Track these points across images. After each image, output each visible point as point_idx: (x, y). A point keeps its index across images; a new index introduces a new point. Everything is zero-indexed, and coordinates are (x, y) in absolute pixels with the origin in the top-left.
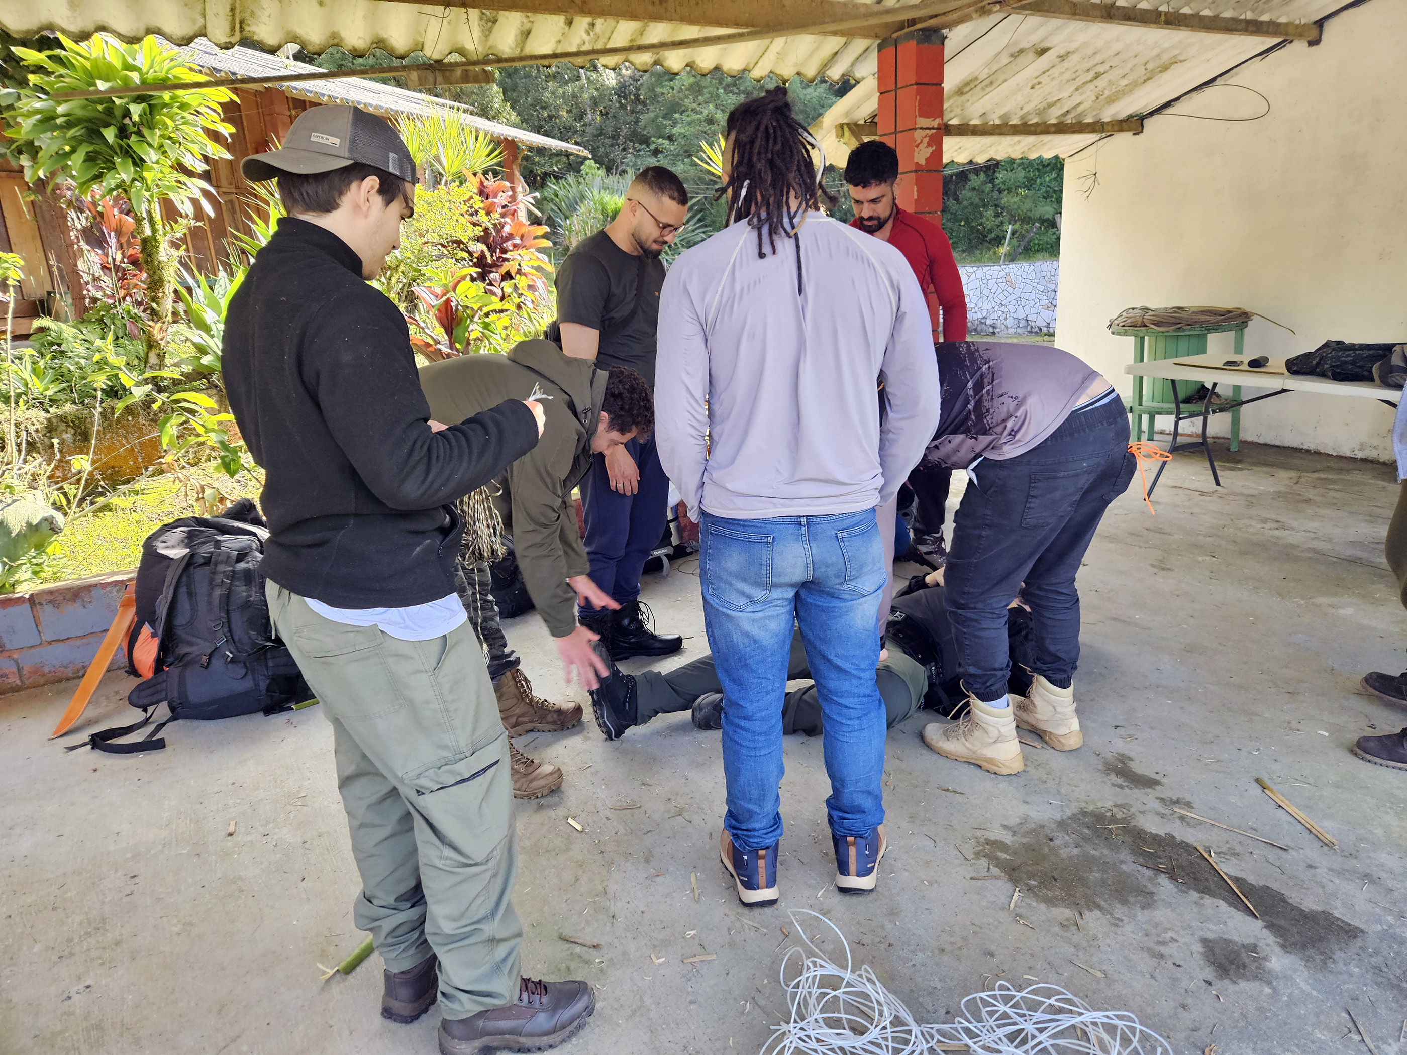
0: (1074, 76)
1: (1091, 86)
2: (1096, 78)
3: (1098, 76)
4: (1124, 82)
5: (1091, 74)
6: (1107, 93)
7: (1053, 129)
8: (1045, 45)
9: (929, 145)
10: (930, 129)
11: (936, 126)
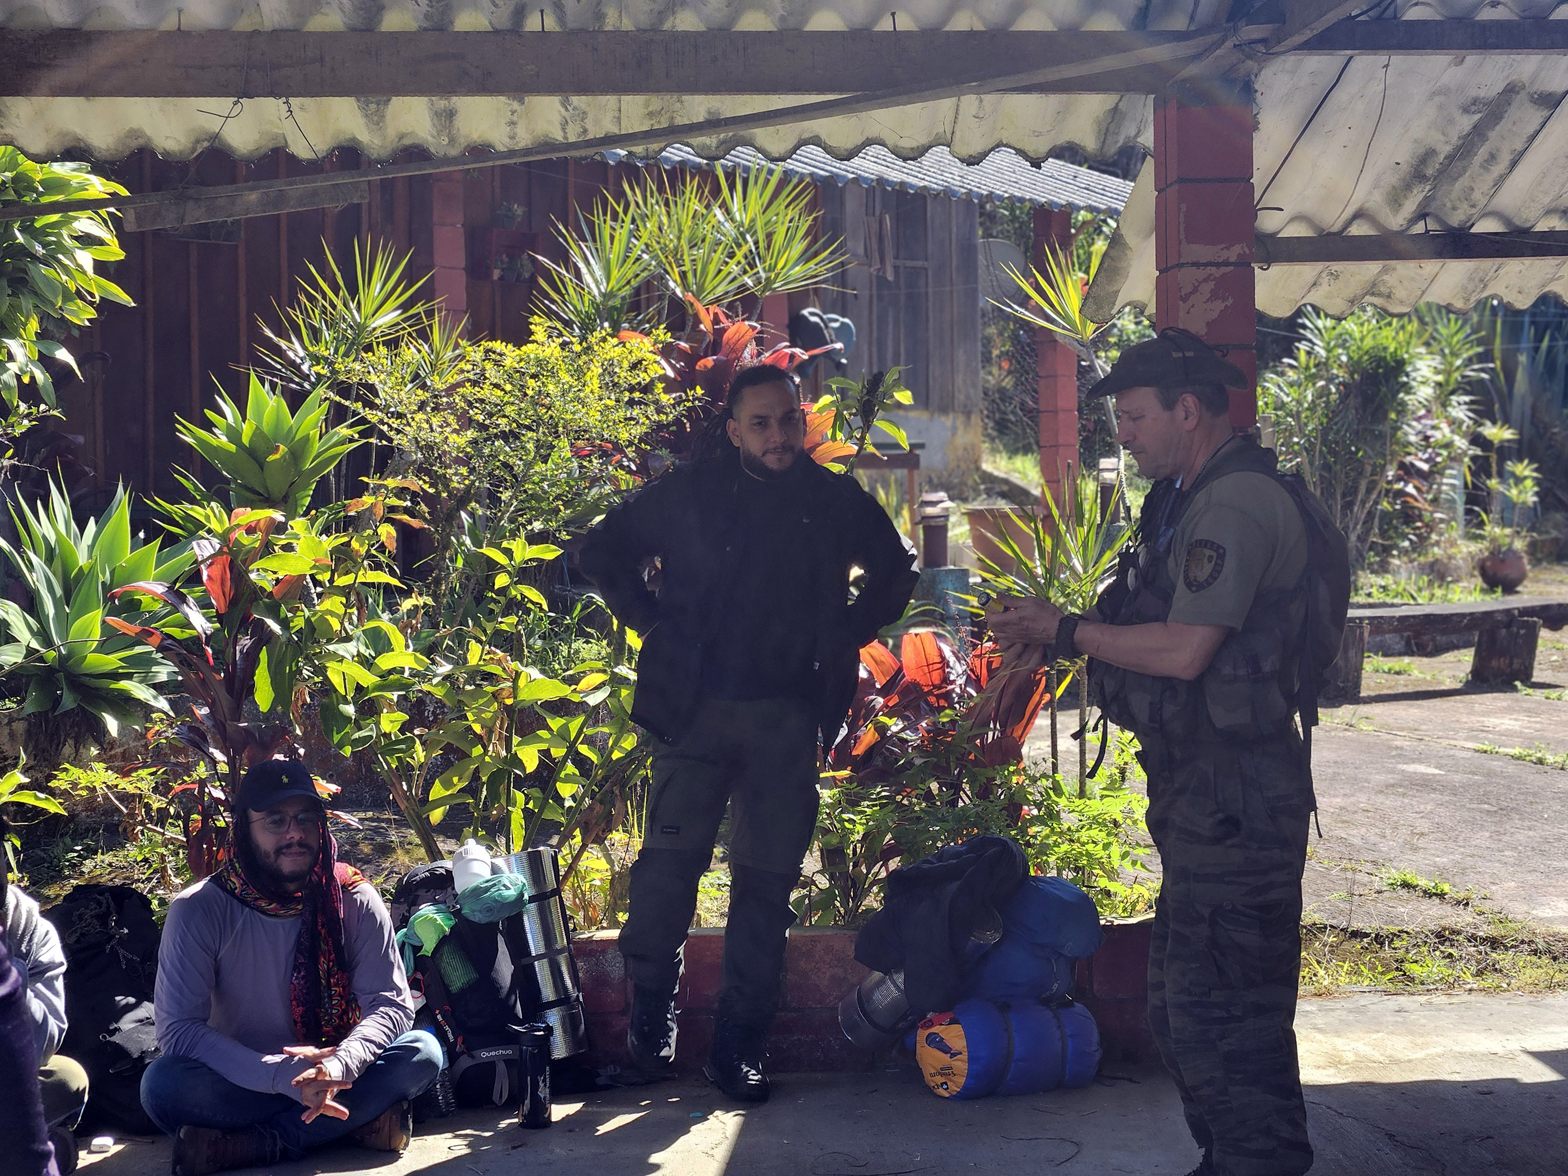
9: (1214, 295)
10: (1217, 265)
11: (1232, 260)
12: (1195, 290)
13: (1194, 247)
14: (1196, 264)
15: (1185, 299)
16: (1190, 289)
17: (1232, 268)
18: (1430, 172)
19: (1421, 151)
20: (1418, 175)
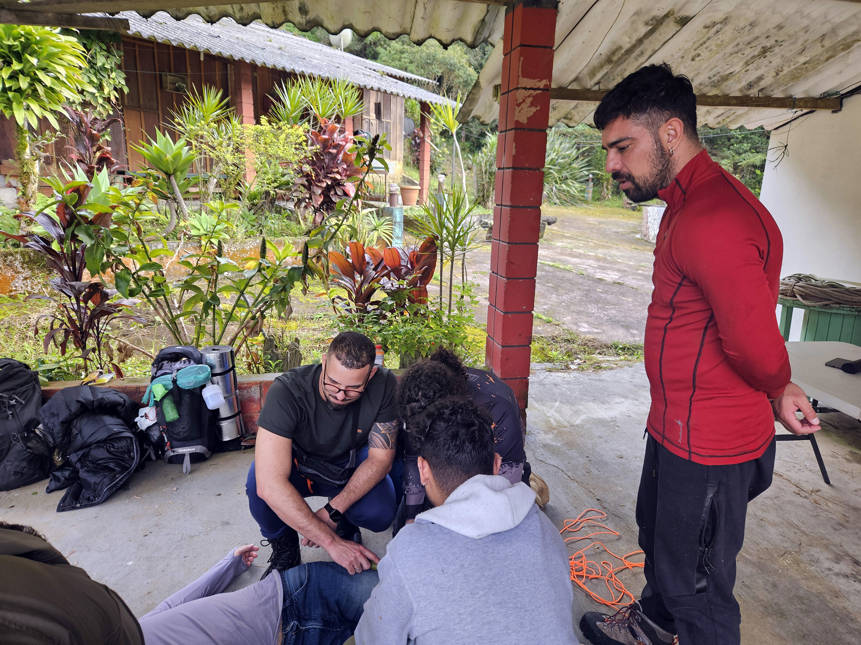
4: (803, 59)
6: (786, 70)
7: (735, 102)
9: (532, 104)
10: (535, 89)
11: (542, 87)
12: (524, 101)
13: (525, 79)
14: (525, 88)
15: (519, 105)
16: (521, 101)
17: (540, 91)
18: (615, 58)
19: (615, 47)
20: (609, 60)
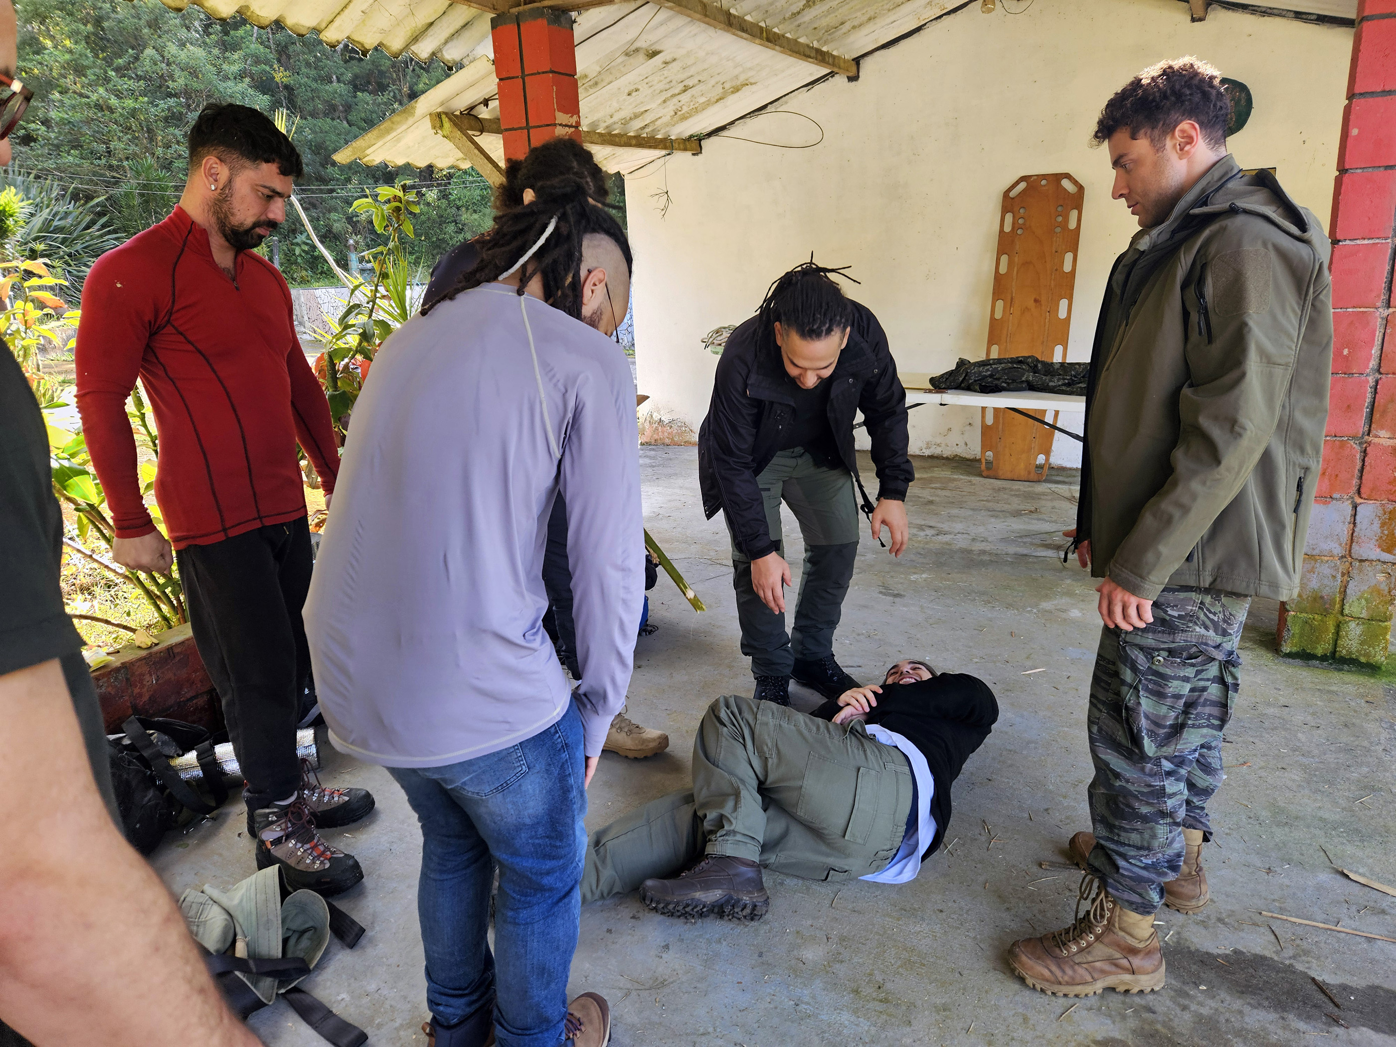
0: (667, 86)
1: (675, 100)
2: (685, 91)
3: (686, 89)
4: (702, 100)
5: (680, 87)
6: (685, 109)
8: (657, 47)
10: (569, 127)
13: (560, 114)
14: (560, 125)
